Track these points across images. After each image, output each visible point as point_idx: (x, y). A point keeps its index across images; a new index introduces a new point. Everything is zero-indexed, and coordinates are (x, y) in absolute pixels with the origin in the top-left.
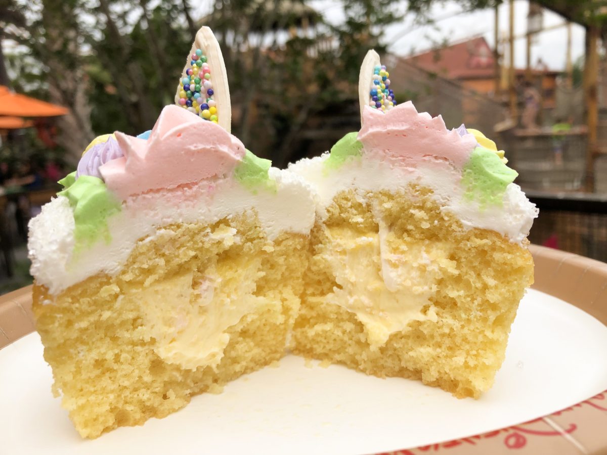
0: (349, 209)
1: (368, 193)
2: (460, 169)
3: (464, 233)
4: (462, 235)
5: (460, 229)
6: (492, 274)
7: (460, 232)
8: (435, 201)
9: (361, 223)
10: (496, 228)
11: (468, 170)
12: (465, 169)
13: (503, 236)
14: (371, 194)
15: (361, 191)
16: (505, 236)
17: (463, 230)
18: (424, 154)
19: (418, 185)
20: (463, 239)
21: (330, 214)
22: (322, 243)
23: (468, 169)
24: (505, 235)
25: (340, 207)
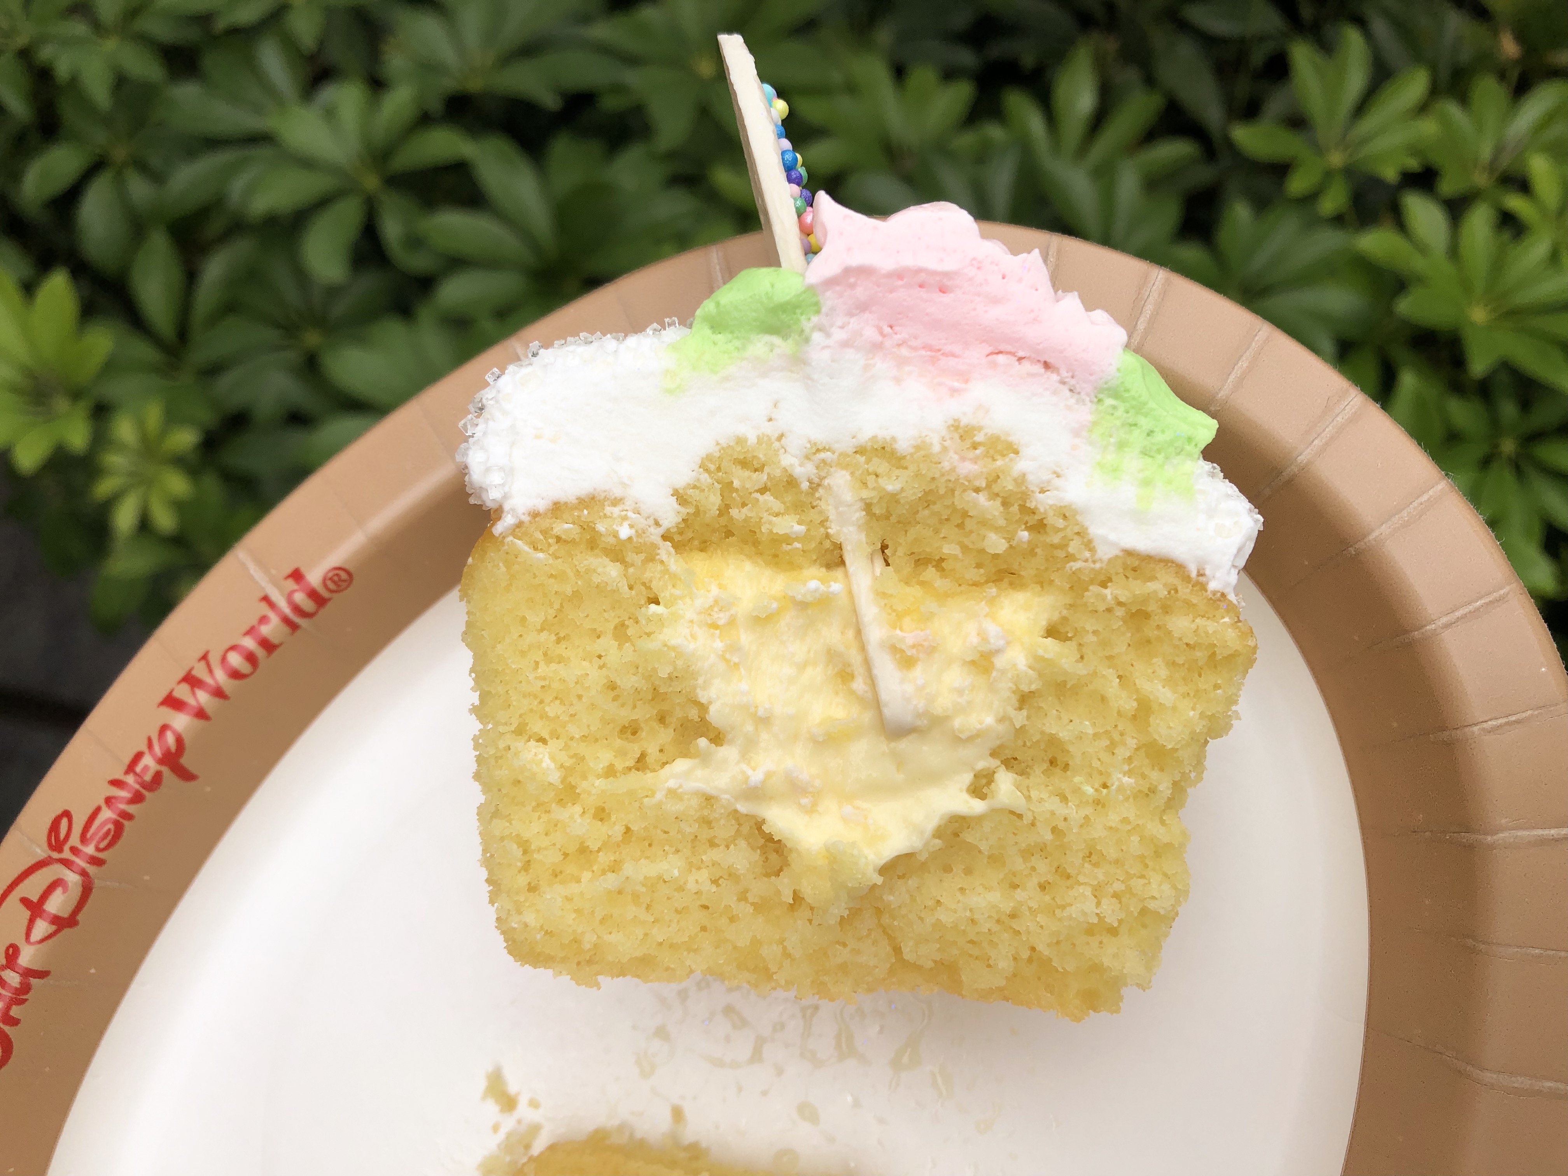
0: (757, 495)
1: (818, 450)
2: (1088, 395)
3: (1098, 566)
4: (1093, 569)
5: (1087, 554)
6: (1163, 672)
7: (1086, 561)
8: (1024, 475)
9: (797, 539)
10: (1180, 551)
11: (1109, 402)
12: (1101, 396)
13: (1194, 574)
14: (826, 455)
15: (796, 444)
16: (1200, 574)
17: (1097, 557)
18: (990, 349)
19: (980, 429)
20: (1092, 582)
21: (691, 510)
22: (658, 603)
23: (1109, 396)
24: (1198, 572)
25: (727, 487)
